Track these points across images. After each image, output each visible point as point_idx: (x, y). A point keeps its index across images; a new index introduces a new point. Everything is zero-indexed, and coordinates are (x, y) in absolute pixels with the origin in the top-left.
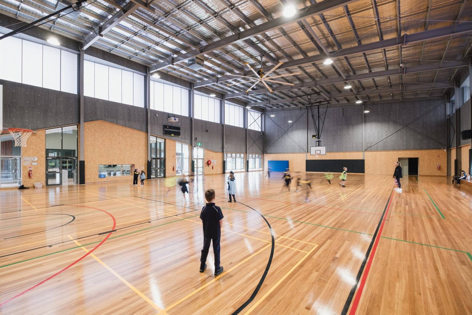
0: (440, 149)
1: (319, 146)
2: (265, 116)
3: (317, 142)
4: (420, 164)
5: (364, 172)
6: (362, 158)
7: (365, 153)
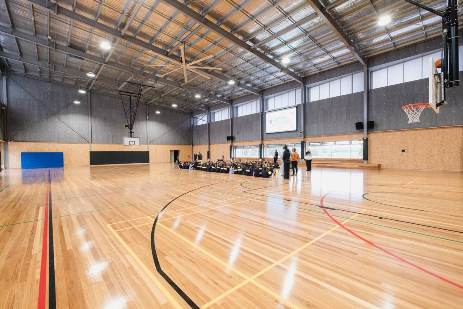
0: (189, 145)
1: (131, 136)
2: (7, 79)
3: (130, 133)
4: (180, 154)
5: (148, 162)
6: (147, 150)
7: (149, 146)
